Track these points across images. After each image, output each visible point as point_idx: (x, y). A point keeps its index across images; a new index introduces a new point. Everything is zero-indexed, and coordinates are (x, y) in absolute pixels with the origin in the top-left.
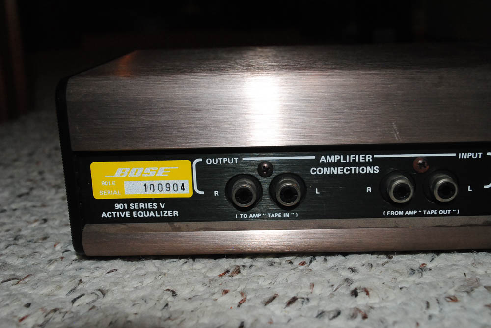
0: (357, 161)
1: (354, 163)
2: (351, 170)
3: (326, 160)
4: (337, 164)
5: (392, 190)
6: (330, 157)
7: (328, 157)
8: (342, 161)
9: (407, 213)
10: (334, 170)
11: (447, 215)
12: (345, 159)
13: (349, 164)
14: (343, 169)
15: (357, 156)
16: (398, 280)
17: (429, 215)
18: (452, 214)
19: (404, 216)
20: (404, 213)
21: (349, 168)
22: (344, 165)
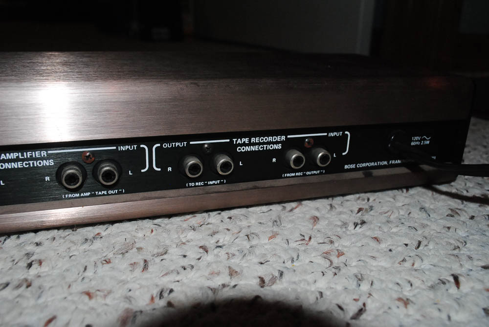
0: (34, 156)
1: (31, 159)
2: (29, 164)
3: (6, 157)
4: (17, 160)
5: (64, 178)
6: (10, 155)
7: (8, 154)
8: (20, 157)
9: (82, 195)
10: (14, 165)
11: (115, 194)
12: (23, 155)
13: (27, 159)
14: (23, 163)
15: (33, 153)
16: (71, 250)
17: (100, 195)
18: (119, 193)
19: (80, 197)
20: (80, 195)
21: (27, 163)
22: (23, 160)
